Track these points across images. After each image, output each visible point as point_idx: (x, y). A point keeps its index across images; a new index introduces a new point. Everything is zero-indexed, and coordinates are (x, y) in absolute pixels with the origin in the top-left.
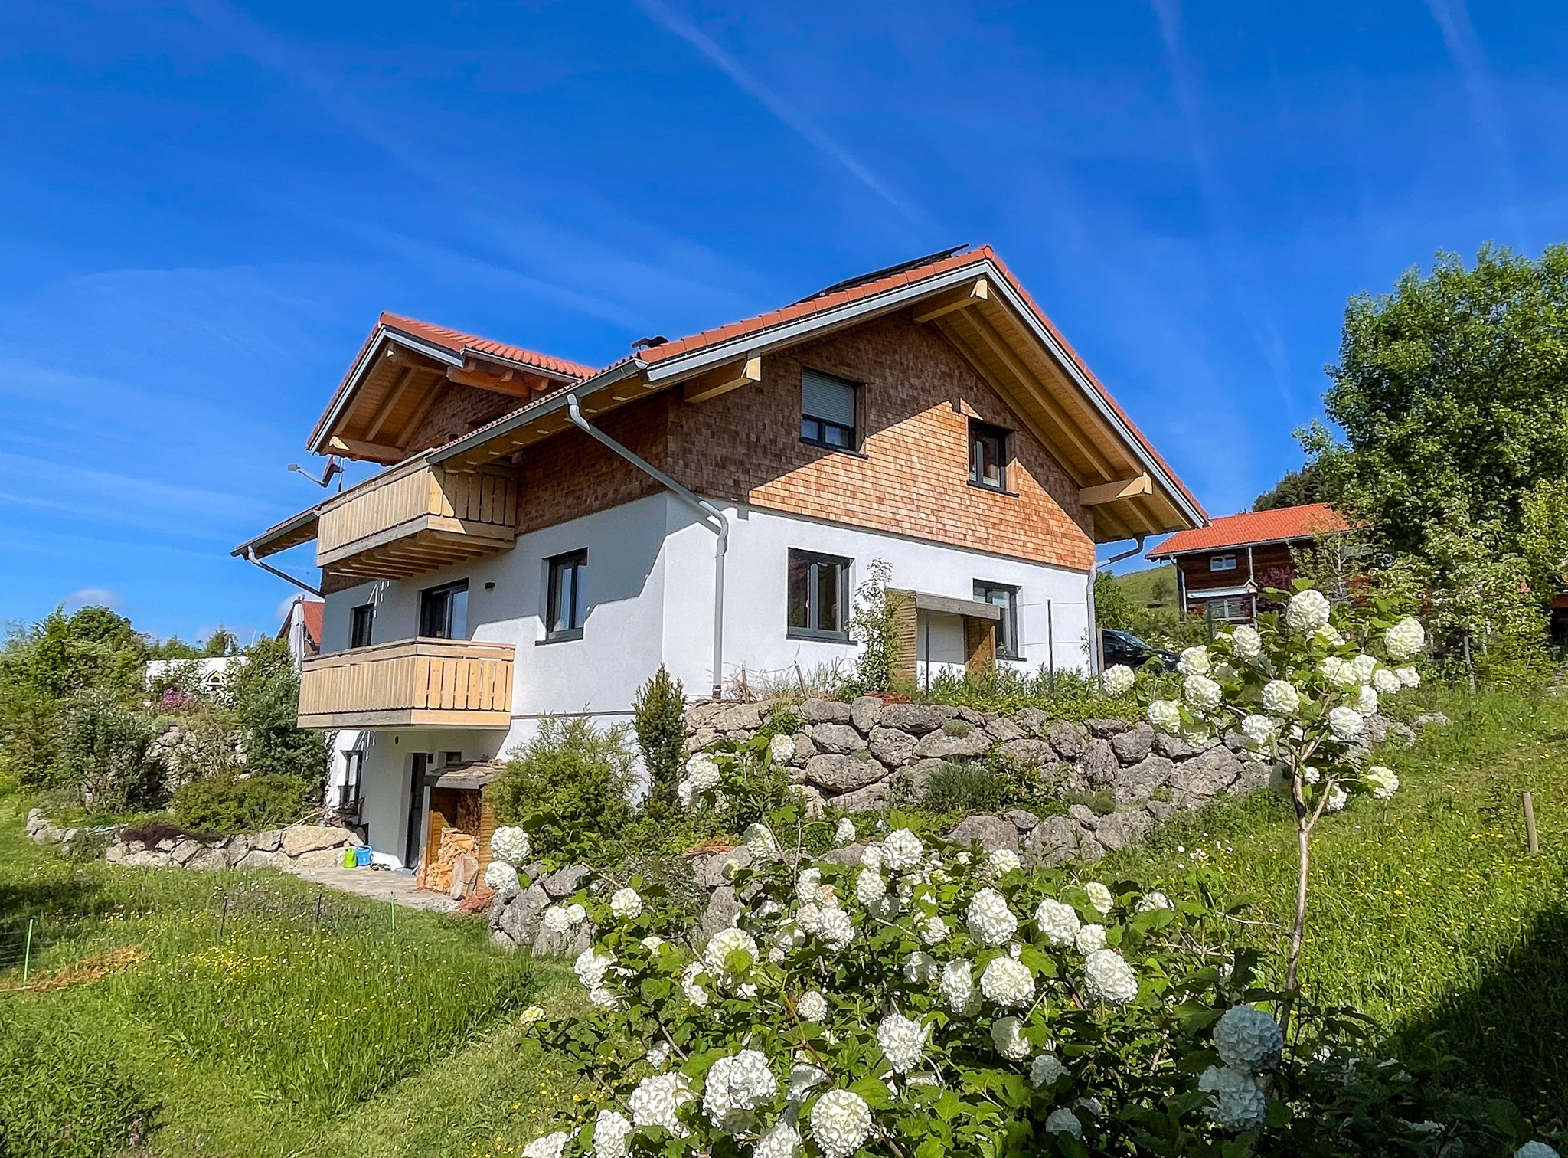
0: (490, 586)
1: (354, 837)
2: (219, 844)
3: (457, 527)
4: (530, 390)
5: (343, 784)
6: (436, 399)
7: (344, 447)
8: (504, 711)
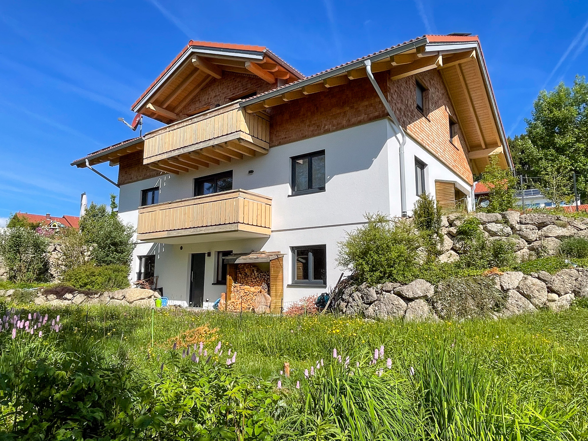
0: (251, 172)
1: (156, 294)
2: (96, 296)
3: (249, 139)
4: (276, 80)
5: (138, 271)
6: (202, 89)
7: (154, 109)
8: (269, 228)
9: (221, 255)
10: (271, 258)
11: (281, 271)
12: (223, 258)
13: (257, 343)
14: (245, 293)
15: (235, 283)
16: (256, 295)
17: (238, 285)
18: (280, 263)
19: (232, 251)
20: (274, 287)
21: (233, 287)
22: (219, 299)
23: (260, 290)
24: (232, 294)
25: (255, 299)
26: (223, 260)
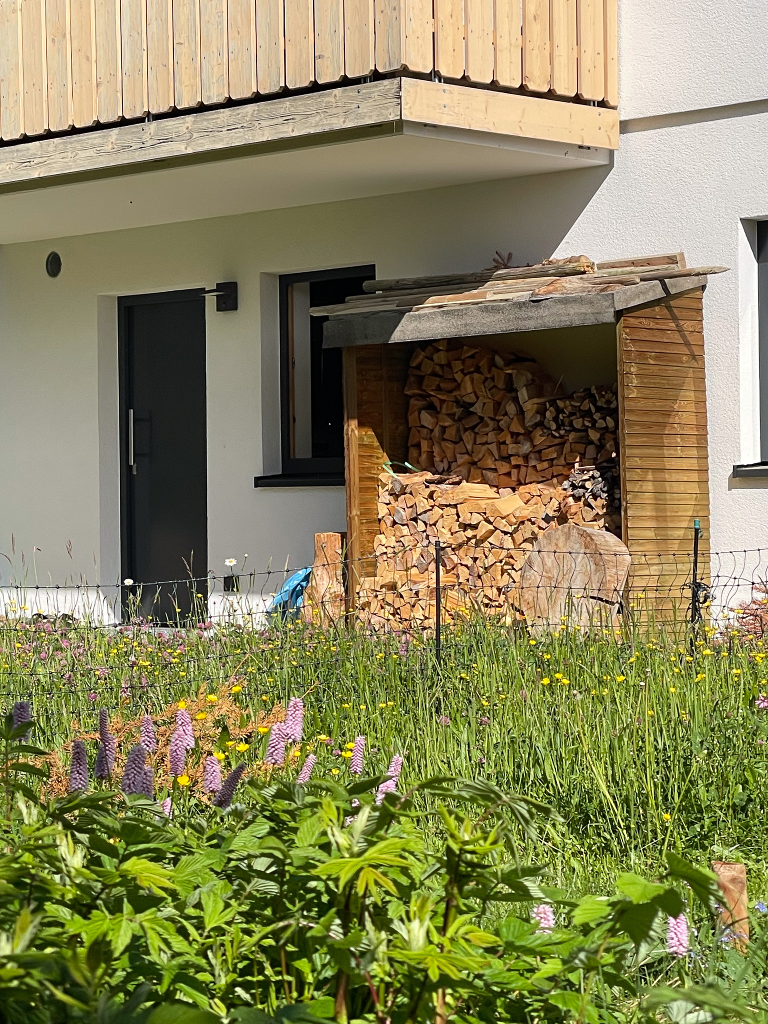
8: (602, 104)
9: (300, 299)
10: (625, 298)
11: (689, 384)
12: (318, 312)
13: (545, 779)
14: (465, 527)
15: (399, 469)
16: (533, 539)
17: (417, 479)
18: (680, 331)
19: (369, 271)
20: (649, 487)
21: (385, 497)
22: (302, 573)
23: (555, 504)
24: (385, 541)
25: (530, 563)
26: (317, 324)
